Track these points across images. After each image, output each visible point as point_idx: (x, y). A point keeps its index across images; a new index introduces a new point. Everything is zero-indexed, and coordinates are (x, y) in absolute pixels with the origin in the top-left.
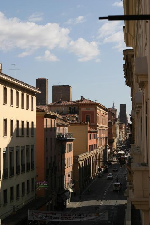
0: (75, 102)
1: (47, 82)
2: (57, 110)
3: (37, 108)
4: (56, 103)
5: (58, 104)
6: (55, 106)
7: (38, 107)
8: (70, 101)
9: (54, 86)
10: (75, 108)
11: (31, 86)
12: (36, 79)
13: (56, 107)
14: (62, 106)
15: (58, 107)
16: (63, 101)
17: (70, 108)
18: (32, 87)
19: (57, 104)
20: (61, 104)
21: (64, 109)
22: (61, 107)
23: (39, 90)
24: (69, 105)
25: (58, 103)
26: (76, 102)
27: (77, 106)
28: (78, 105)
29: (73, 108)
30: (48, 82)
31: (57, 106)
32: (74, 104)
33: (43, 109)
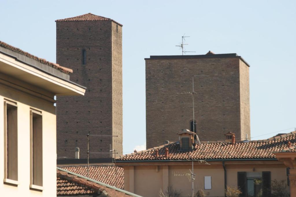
0: (266, 145)
1: (113, 38)
2: (170, 188)
3: (60, 177)
4: (163, 151)
5: (178, 156)
6: (159, 168)
7: (66, 170)
8: (243, 138)
9: (152, 58)
10: (266, 176)
11: (28, 55)
12: (57, 22)
13: (165, 171)
14: (196, 163)
15: (177, 174)
16: (204, 139)
17: (242, 179)
18: (36, 64)
19: (171, 156)
20: (193, 155)
21: (208, 182)
22: (190, 174)
23: (74, 80)
24: (235, 159)
25: (175, 149)
26: (273, 145)
27: (282, 166)
28: (289, 159)
29: (260, 176)
30: (119, 35)
31: (170, 167)
32: (264, 153)
33: (94, 181)
